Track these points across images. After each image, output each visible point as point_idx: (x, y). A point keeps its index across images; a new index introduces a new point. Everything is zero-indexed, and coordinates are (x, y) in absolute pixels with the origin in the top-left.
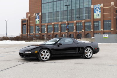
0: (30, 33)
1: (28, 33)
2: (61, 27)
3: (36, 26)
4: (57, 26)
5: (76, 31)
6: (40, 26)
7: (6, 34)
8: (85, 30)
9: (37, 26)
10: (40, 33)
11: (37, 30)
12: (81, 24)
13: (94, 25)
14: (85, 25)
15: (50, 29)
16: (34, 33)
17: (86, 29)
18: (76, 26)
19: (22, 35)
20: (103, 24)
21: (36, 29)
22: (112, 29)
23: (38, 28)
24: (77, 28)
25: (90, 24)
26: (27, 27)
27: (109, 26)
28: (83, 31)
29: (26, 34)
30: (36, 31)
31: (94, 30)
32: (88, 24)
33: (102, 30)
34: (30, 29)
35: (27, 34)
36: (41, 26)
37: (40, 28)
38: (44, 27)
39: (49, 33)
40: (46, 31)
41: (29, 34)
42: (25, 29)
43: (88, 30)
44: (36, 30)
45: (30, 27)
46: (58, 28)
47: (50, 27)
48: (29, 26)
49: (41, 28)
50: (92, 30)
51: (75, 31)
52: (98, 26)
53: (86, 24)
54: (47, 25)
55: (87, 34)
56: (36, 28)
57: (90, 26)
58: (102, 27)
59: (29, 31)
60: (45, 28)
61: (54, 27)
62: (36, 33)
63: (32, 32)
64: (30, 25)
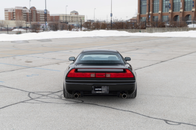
0: (153, 12)
1: (151, 13)
3: (164, 0)
7: (111, 16)
10: (170, 11)
11: (166, 7)
15: (189, 5)
16: (160, 12)
19: (140, 17)
21: (164, 5)
23: (167, 2)
29: (147, 13)
30: (164, 9)
34: (153, 5)
35: (149, 15)
37: (171, 3)
38: (177, 1)
39: (187, 12)
40: (181, 9)
42: (145, 6)
44: (164, 7)
45: (153, 2)
49: (173, 3)
56: (164, 3)
59: (151, 9)
62: (164, 12)
63: (157, 10)
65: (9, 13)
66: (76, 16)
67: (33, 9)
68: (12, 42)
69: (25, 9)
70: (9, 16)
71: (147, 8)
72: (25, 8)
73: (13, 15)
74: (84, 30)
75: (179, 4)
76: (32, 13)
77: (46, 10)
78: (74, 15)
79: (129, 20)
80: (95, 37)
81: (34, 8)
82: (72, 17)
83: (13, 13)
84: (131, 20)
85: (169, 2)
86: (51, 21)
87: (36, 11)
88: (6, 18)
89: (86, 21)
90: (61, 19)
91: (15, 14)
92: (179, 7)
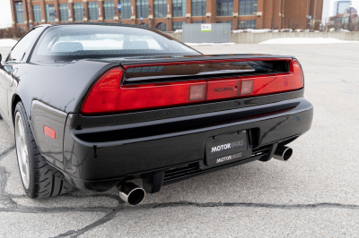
0: (34, 20)
1: (30, 21)
2: (103, 9)
3: (47, 6)
4: (94, 6)
5: (137, 17)
6: (56, 4)
8: (154, 16)
9: (50, 6)
10: (57, 20)
11: (51, 14)
12: (147, 3)
13: (172, 4)
14: (154, 5)
15: (79, 13)
16: (43, 20)
17: (156, 13)
18: (136, 7)
19: (15, 25)
20: (192, 3)
21: (48, 12)
22: (209, 14)
23: (51, 8)
24: (139, 10)
25: (165, 2)
26: (24, 6)
27: (203, 8)
28: (151, 17)
29: (26, 22)
30: (48, 17)
31: (173, 16)
32: (161, 3)
33: (189, 15)
34: (33, 12)
35: (28, 24)
36: (59, 5)
37: (57, 10)
38: (64, 8)
40: (70, 18)
41: (32, 24)
42: (22, 12)
43: (161, 15)
44: (48, 15)
45: (32, 7)
46: (96, 9)
47: (79, 7)
48: (29, 5)
49: (59, 11)
50: (169, 16)
51: (133, 17)
52: (181, 8)
53: (156, 3)
54: (73, 4)
55: (160, 24)
56: (47, 9)
57: (164, 7)
58: (189, 9)
59: (30, 15)
60: (67, 10)
61: (88, 9)
62: (48, 21)
63: (38, 18)
64: (31, 3)
71: (24, 14)
75: (67, 12)
85: (54, 8)
92: (67, 15)
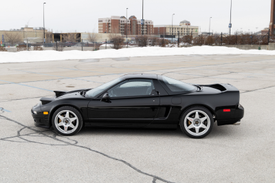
19: (273, 27)
65: (104, 24)
66: (186, 27)
67: (133, 19)
68: (80, 60)
69: (123, 19)
70: (104, 28)
72: (123, 17)
73: (109, 27)
74: (182, 46)
76: (131, 24)
77: (143, 20)
78: (184, 26)
79: (260, 32)
80: (191, 56)
81: (134, 17)
82: (182, 29)
83: (109, 24)
84: (262, 32)
86: (154, 34)
87: (136, 21)
88: (100, 30)
89: (200, 33)
90: (168, 31)
91: (111, 25)
